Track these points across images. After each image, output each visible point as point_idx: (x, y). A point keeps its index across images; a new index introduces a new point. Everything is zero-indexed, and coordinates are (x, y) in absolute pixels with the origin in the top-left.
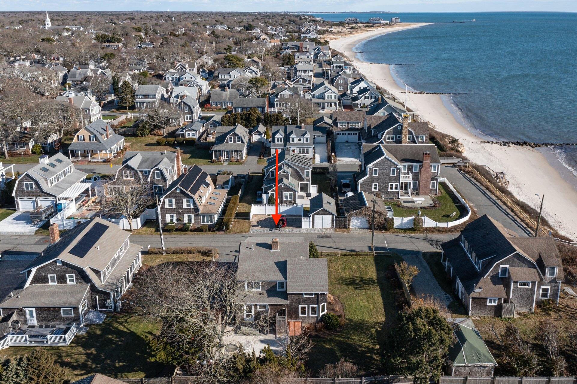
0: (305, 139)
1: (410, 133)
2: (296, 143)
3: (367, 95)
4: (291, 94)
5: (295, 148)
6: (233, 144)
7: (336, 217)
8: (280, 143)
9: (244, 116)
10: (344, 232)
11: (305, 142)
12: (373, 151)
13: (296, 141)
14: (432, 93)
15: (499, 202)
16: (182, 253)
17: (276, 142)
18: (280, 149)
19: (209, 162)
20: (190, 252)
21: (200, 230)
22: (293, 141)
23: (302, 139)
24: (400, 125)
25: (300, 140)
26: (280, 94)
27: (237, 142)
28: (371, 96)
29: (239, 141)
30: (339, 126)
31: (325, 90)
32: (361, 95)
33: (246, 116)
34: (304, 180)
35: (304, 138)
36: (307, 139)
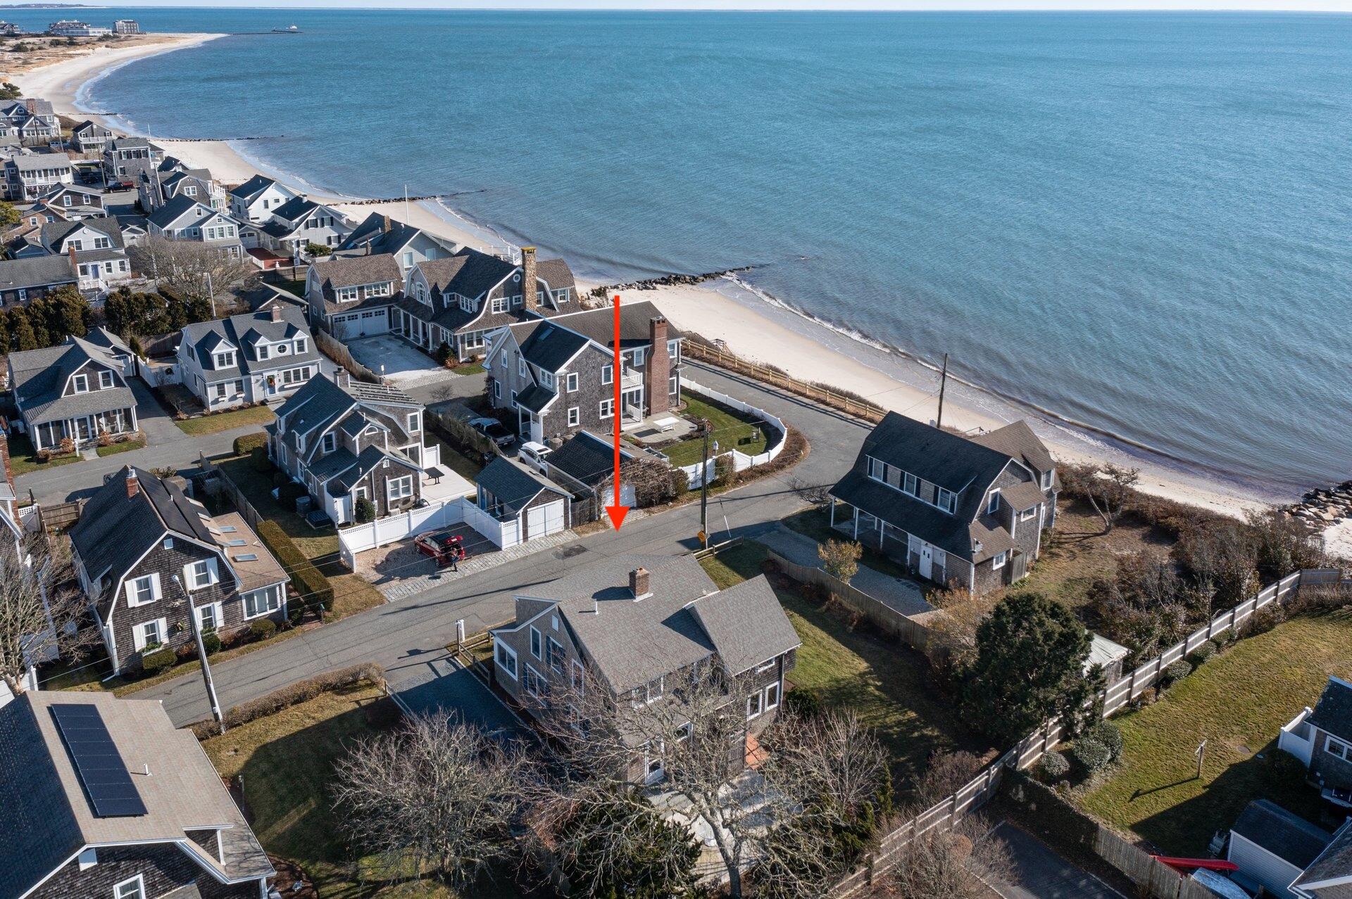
0: (295, 344)
1: (540, 287)
2: (274, 360)
3: (311, 217)
4: (101, 236)
5: (275, 373)
6: (91, 396)
7: (573, 501)
8: (227, 367)
9: (40, 315)
10: (598, 529)
11: (296, 353)
12: (543, 337)
13: (273, 353)
14: (396, 200)
15: (789, 394)
16: (278, 709)
17: (217, 367)
18: (231, 382)
19: (26, 461)
20: (299, 699)
21: (251, 637)
22: (264, 355)
23: (288, 347)
24: (517, 272)
25: (282, 349)
26: (66, 241)
27: (102, 387)
28: (322, 219)
29: (107, 383)
30: (340, 298)
31: (199, 218)
32: (297, 220)
33: (46, 313)
34: (406, 439)
35: (292, 343)
36: (301, 343)
